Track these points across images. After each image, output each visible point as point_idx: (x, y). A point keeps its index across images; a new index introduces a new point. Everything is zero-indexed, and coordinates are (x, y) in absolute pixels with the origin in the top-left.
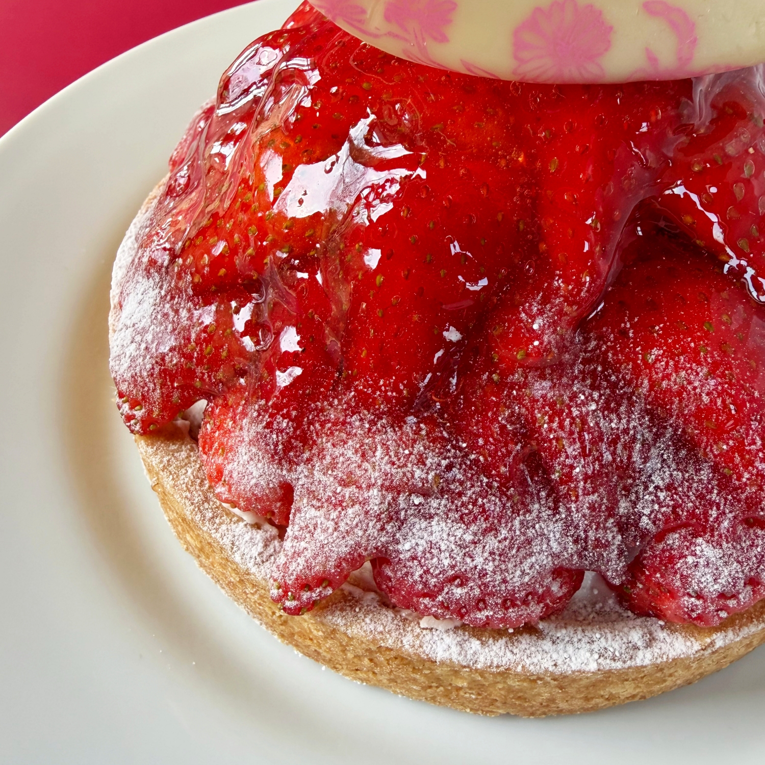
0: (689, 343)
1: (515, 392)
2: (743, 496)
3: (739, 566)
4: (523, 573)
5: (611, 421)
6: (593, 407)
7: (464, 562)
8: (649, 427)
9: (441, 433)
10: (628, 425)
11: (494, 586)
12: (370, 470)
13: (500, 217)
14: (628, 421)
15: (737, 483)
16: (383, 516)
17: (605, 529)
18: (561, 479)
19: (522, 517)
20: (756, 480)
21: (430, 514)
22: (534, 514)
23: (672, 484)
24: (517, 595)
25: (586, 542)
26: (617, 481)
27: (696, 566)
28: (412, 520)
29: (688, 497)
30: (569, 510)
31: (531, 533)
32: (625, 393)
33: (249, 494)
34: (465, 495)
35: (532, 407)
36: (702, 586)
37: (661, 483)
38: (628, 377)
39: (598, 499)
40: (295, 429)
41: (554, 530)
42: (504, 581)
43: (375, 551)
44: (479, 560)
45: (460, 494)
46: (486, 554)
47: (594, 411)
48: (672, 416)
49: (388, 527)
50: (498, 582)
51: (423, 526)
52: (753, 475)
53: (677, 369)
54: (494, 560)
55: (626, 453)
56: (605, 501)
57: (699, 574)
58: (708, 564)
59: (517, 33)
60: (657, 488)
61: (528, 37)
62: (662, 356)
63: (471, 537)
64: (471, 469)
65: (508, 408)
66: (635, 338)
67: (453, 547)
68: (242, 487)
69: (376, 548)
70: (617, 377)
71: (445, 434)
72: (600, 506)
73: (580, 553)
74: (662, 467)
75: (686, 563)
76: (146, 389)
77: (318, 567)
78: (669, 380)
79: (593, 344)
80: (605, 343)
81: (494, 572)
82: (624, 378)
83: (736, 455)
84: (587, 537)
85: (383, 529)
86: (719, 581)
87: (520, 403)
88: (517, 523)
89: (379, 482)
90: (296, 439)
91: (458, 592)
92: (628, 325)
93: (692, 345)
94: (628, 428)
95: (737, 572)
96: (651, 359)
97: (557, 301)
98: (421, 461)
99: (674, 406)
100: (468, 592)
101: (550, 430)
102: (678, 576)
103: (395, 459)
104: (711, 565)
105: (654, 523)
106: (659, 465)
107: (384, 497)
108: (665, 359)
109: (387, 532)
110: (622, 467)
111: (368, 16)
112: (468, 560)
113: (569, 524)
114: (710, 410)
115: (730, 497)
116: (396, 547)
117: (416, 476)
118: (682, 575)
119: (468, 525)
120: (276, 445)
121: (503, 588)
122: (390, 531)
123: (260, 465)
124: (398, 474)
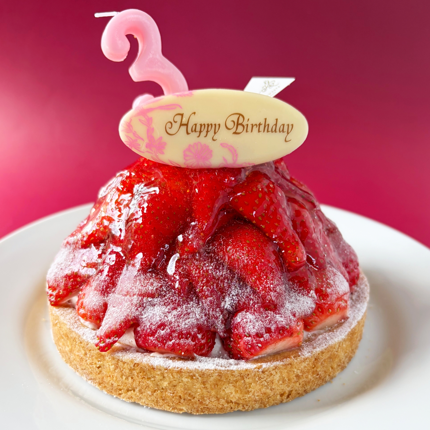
0: (240, 245)
1: (184, 261)
2: (260, 295)
3: (262, 323)
4: (185, 324)
5: (217, 273)
6: (211, 268)
7: (164, 319)
8: (229, 274)
9: (160, 276)
10: (222, 273)
11: (175, 328)
12: (134, 289)
13: (180, 206)
14: (223, 273)
15: (258, 291)
16: (138, 305)
17: (216, 311)
18: (200, 291)
19: (186, 305)
20: (264, 289)
21: (154, 304)
22: (191, 305)
23: (238, 294)
24: (183, 332)
25: (209, 316)
26: (220, 295)
27: (247, 322)
28: (148, 307)
29: (243, 298)
30: (202, 302)
31: (189, 311)
32: (221, 262)
33: (92, 309)
34: (166, 296)
35: (190, 266)
36: (249, 330)
37: (234, 294)
38: (221, 257)
39: (213, 299)
40: (110, 280)
41: (198, 311)
42: (179, 326)
43: (134, 318)
44: (170, 318)
45: (165, 296)
46: (172, 316)
47: (211, 269)
48: (236, 269)
49: (139, 309)
50: (176, 326)
51: (152, 309)
52: (263, 287)
53: (236, 252)
54: (175, 318)
55: (222, 283)
56: (215, 300)
57: (248, 326)
58: (251, 321)
59: (184, 152)
60: (233, 295)
61: (188, 153)
62: (231, 248)
63: (168, 310)
64: (169, 287)
65: (182, 267)
66: (223, 244)
67: (161, 313)
68: (89, 306)
69: (134, 317)
70: (218, 257)
71: (161, 277)
72: (214, 302)
73: (207, 320)
74: (235, 289)
75: (243, 322)
76: (59, 282)
77: (113, 327)
78: (234, 255)
79: (211, 247)
80: (215, 246)
81: (175, 322)
82: (220, 257)
83: (257, 281)
84: (209, 313)
85: (137, 309)
86: (255, 328)
87: (186, 265)
88: (184, 306)
89: (137, 293)
90: (110, 284)
91: (162, 332)
92: (221, 240)
93: (241, 245)
94: (222, 275)
95: (261, 325)
96: (228, 249)
97: (196, 228)
98: (152, 284)
99: (236, 265)
100: (165, 332)
101: (196, 273)
102: (241, 328)
103: (143, 284)
104: (252, 322)
105: (232, 307)
106: (234, 288)
107: (138, 299)
108: (232, 249)
109: (139, 311)
110: (221, 289)
111: (141, 146)
112: (166, 318)
113: (203, 309)
114: (247, 265)
115: (256, 296)
116: (142, 317)
117: (150, 289)
118: (242, 327)
119: (167, 306)
120: (103, 287)
121: (178, 329)
122: (140, 310)
123: (97, 297)
124: (144, 290)
